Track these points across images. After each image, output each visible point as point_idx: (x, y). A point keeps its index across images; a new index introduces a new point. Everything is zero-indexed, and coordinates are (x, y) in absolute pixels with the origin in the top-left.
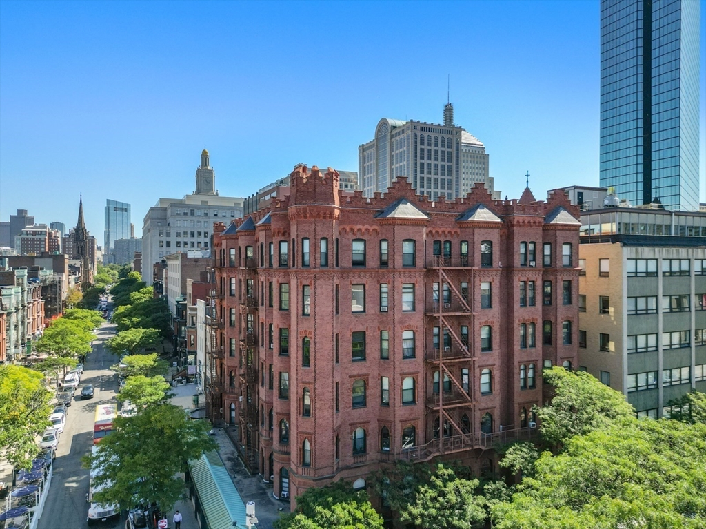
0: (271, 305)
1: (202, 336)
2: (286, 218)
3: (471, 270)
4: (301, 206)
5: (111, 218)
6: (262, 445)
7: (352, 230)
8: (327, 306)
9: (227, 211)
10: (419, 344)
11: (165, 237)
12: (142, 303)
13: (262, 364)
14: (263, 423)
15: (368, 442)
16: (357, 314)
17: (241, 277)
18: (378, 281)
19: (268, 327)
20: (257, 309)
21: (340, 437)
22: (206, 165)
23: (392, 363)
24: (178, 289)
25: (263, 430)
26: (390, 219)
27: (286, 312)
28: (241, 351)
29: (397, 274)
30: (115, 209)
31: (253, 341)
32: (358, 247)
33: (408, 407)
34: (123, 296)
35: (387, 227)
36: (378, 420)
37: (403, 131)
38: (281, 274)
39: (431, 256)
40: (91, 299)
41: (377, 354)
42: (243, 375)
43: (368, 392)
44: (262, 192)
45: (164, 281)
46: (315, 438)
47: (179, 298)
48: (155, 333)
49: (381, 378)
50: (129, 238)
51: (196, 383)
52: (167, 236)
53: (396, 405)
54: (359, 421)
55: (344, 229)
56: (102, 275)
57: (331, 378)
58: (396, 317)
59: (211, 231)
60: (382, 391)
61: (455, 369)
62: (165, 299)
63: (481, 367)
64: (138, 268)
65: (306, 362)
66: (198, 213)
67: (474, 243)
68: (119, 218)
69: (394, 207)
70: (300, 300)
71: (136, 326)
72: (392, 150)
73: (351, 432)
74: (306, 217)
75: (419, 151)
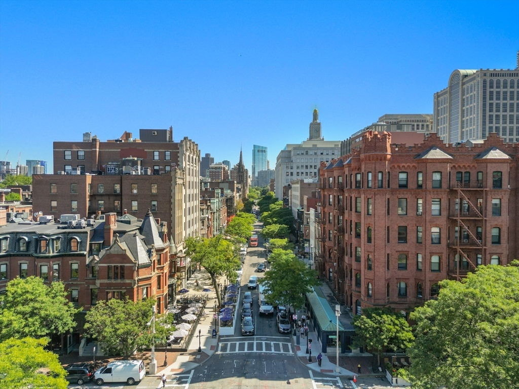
0: (351, 210)
1: (313, 229)
2: (359, 160)
3: (483, 190)
4: (367, 154)
5: (256, 157)
6: (346, 288)
7: (399, 166)
8: (382, 210)
9: (330, 151)
10: (444, 236)
11: (290, 169)
12: (277, 210)
13: (346, 243)
14: (347, 276)
15: (408, 290)
16: (401, 216)
17: (335, 194)
18: (416, 197)
19: (349, 222)
20: (344, 212)
21: (390, 284)
22: (316, 120)
23: (424, 246)
24: (298, 202)
25: (347, 280)
26: (424, 159)
27: (359, 214)
28: (335, 236)
29: (428, 192)
30: (258, 151)
31: (341, 231)
32: (403, 176)
33: (435, 273)
34: (265, 206)
35: (422, 164)
36: (415, 279)
37: (474, 79)
38: (357, 192)
39: (454, 182)
40: (248, 208)
41: (415, 240)
42: (336, 250)
43: (408, 262)
44: (353, 136)
45: (289, 197)
46: (374, 282)
47: (299, 208)
48: (286, 228)
49: (417, 254)
50: (267, 170)
51: (310, 259)
52: (291, 169)
53: (427, 271)
54: (402, 277)
55: (394, 166)
56: (251, 193)
57: (384, 251)
58: (427, 218)
59: (319, 166)
60: (418, 262)
61: (472, 255)
62: (290, 208)
63: (492, 254)
64: (272, 190)
65: (369, 240)
66: (311, 152)
67: (487, 173)
68: (260, 157)
69: (427, 152)
70: (366, 206)
71: (275, 223)
72: (463, 94)
73: (397, 283)
74: (370, 160)
75: (488, 93)
